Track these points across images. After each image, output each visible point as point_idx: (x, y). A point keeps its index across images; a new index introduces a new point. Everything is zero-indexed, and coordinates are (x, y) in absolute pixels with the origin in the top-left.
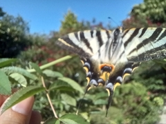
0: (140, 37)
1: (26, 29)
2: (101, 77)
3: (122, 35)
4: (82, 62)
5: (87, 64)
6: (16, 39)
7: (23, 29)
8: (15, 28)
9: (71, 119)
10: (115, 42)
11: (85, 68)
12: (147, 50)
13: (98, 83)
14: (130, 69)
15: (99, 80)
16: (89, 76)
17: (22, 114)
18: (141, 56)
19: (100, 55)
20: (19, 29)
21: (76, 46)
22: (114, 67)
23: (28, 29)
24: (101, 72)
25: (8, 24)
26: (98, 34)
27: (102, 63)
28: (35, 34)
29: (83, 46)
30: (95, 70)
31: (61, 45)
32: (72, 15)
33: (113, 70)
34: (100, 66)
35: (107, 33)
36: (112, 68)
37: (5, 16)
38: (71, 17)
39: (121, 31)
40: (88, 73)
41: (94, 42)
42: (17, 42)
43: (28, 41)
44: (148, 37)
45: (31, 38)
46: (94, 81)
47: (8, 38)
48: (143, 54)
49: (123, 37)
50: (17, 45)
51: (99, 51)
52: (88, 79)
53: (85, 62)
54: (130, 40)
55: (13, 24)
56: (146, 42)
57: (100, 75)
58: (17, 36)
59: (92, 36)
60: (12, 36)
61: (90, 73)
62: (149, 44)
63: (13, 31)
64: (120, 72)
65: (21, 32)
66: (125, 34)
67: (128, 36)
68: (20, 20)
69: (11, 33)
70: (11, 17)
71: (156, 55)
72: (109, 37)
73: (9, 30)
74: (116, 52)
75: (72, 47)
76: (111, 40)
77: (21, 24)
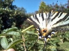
1: (25, 12)
2: (43, 35)
3: (52, 14)
6: (22, 16)
10: (49, 18)
12: (60, 25)
13: (42, 38)
20: (23, 12)
21: (34, 22)
23: (26, 12)
34: (43, 30)
35: (46, 14)
37: (17, 8)
47: (19, 16)
49: (52, 16)
50: (23, 18)
55: (20, 11)
58: (22, 15)
60: (21, 15)
65: (24, 13)
70: (19, 8)
73: (19, 13)
75: (32, 22)
77: (23, 10)
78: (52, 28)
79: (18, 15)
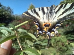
0: (64, 8)
1: (12, 12)
2: (44, 30)
3: (55, 8)
4: (35, 23)
5: (37, 23)
6: (7, 17)
7: (11, 12)
8: (7, 12)
9: (29, 51)
10: (51, 12)
11: (36, 26)
13: (43, 32)
14: (59, 24)
15: (43, 31)
16: (38, 30)
17: (5, 49)
18: (64, 18)
19: (43, 19)
20: (9, 12)
21: (32, 16)
22: (51, 24)
23: (13, 12)
24: (44, 27)
25: (3, 10)
26: (43, 9)
27: (44, 23)
28: (16, 15)
29: (35, 15)
30: (41, 26)
31: (24, 16)
32: (33, 6)
33: (50, 26)
34: (43, 24)
35: (47, 8)
36: (50, 25)
37: (2, 6)
38: (32, 7)
39: (54, 6)
40: (38, 28)
41: (40, 13)
42: (8, 18)
43: (13, 18)
44: (68, 8)
45: (14, 17)
46: (41, 32)
47: (4, 17)
48: (65, 16)
49: (55, 9)
50: (8, 20)
51: (43, 17)
52: (38, 31)
53: (36, 23)
54: (58, 10)
55: (6, 10)
56: (67, 10)
57: (44, 29)
58: (8, 16)
59: (40, 10)
60: (6, 16)
61: (39, 28)
63: (6, 13)
64: (54, 26)
65: (10, 14)
66: (56, 8)
67: (57, 9)
68: (9, 8)
69: (5, 14)
70: (5, 7)
71: (72, 17)
72: (48, 10)
74: (51, 17)
75: (30, 16)
76: (49, 11)
77: (9, 10)
78: (58, 20)
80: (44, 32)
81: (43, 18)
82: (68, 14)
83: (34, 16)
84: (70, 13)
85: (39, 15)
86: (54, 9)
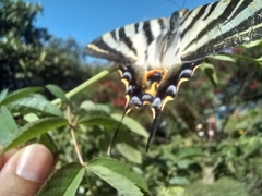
0: (206, 18)
2: (147, 91)
4: (120, 71)
5: (127, 74)
6: (67, 73)
7: (76, 55)
8: (64, 56)
10: (170, 34)
13: (142, 101)
14: (188, 71)
15: (144, 97)
19: (147, 57)
20: (71, 57)
24: (148, 83)
25: (56, 51)
26: (147, 27)
27: (149, 69)
29: (122, 48)
30: (137, 82)
33: (164, 77)
34: (146, 74)
35: (161, 22)
37: (52, 40)
39: (181, 14)
40: (128, 88)
42: (68, 77)
44: (216, 17)
46: (136, 99)
47: (56, 72)
51: (146, 52)
52: (127, 97)
53: (124, 71)
54: (190, 27)
55: (63, 51)
57: (146, 88)
58: (69, 68)
59: (137, 31)
60: (62, 68)
61: (131, 87)
62: (216, 28)
63: (62, 60)
64: (173, 79)
65: (74, 60)
66: (186, 18)
68: (72, 43)
69: (59, 64)
70: (60, 41)
72: (162, 28)
73: (56, 60)
75: (107, 52)
76: (165, 32)
77: (73, 49)
79: (53, 67)
80: (148, 100)
81: (144, 56)
82: (214, 37)
83: (118, 49)
84: (219, 34)
85: (135, 45)
86: (180, 21)
